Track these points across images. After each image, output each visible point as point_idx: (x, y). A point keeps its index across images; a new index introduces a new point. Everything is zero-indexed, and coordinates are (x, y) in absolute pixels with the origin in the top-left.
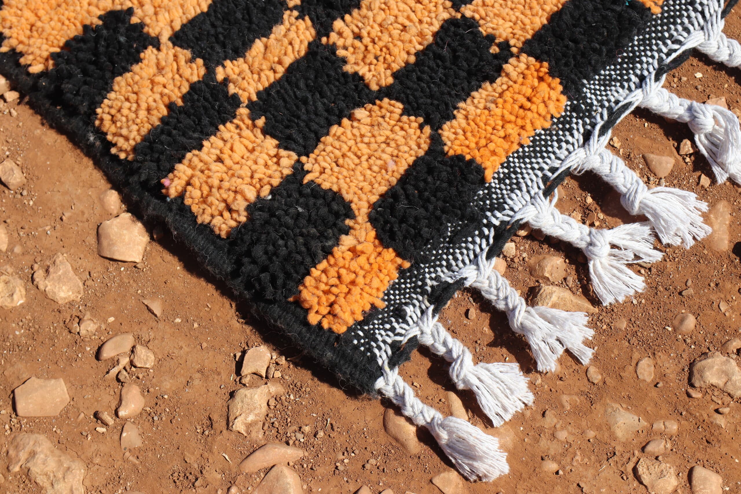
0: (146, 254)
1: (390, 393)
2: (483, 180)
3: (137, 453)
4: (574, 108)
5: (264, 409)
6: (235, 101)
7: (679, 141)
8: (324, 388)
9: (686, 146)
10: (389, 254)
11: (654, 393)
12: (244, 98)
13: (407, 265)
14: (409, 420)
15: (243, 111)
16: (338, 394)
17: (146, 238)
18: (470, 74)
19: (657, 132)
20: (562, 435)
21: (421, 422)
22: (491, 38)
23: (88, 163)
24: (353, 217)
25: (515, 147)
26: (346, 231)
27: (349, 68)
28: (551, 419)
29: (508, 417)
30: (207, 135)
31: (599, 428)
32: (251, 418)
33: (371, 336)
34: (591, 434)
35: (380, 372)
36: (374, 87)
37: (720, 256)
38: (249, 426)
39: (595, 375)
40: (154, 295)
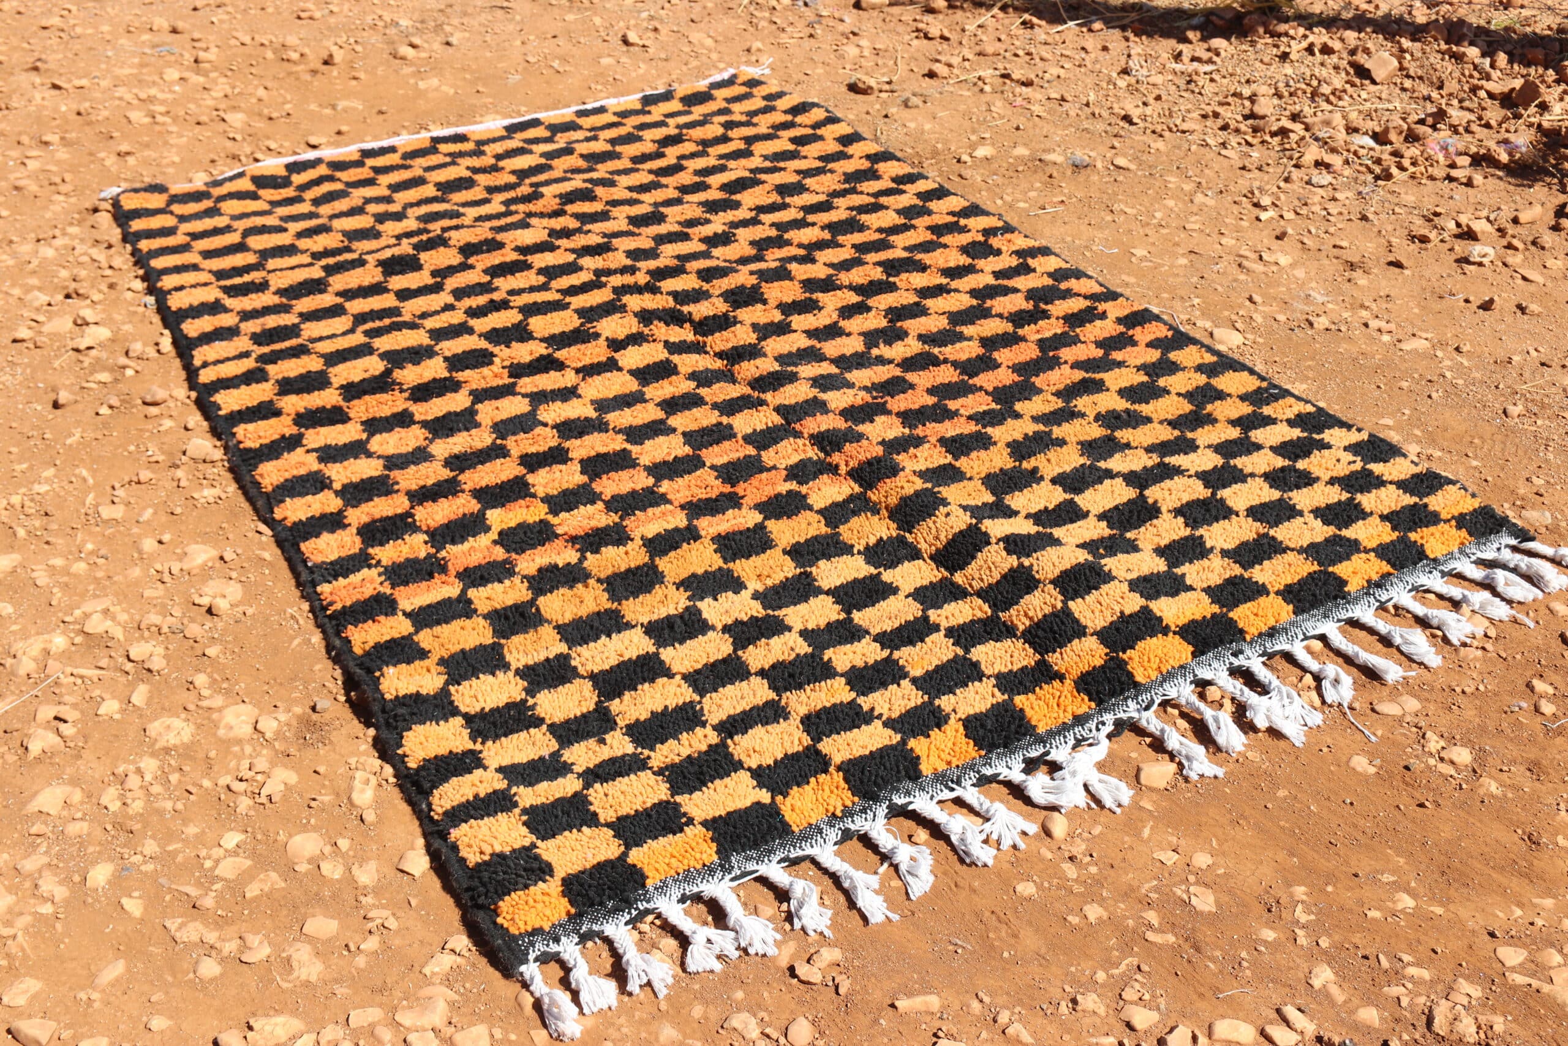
0: (424, 875)
1: (527, 976)
2: (644, 886)
3: (359, 971)
4: (720, 865)
5: (448, 968)
6: (515, 805)
7: (781, 902)
8: (491, 970)
9: (784, 906)
10: (565, 901)
11: (696, 1025)
12: (521, 805)
13: (573, 911)
14: (532, 994)
15: (517, 811)
16: (498, 974)
17: (428, 865)
18: (664, 829)
19: (771, 895)
20: (625, 1030)
21: (537, 995)
22: (685, 814)
23: (417, 823)
24: (552, 876)
25: (673, 873)
26: (544, 881)
27: (592, 808)
28: (622, 1020)
29: (595, 1010)
30: (489, 815)
31: (650, 1033)
32: (437, 969)
33: (532, 944)
34: (643, 1035)
35: (526, 961)
36: (602, 820)
37: (778, 968)
38: (433, 974)
39: (663, 1006)
40: (415, 896)
